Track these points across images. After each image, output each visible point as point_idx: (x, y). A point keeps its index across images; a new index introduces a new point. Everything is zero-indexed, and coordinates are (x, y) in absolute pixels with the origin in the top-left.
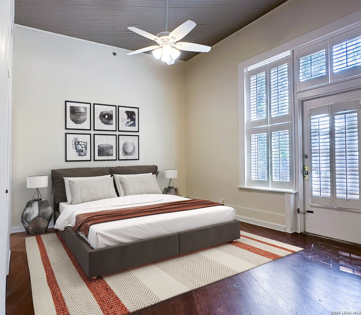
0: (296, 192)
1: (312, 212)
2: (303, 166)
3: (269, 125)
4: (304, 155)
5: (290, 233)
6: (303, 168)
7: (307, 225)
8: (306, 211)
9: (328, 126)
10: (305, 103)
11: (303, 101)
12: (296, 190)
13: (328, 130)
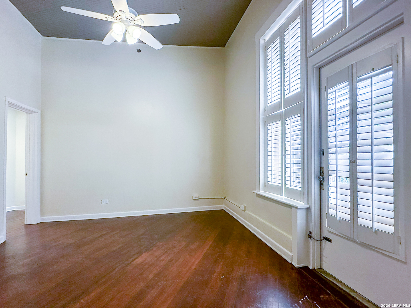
0: (308, 206)
1: (330, 241)
2: (320, 167)
3: (283, 110)
4: (321, 150)
5: (297, 266)
6: (320, 170)
7: (324, 259)
8: (323, 237)
9: (347, 102)
10: (323, 70)
11: (320, 68)
12: (308, 204)
13: (348, 108)
